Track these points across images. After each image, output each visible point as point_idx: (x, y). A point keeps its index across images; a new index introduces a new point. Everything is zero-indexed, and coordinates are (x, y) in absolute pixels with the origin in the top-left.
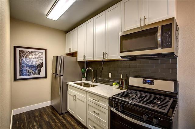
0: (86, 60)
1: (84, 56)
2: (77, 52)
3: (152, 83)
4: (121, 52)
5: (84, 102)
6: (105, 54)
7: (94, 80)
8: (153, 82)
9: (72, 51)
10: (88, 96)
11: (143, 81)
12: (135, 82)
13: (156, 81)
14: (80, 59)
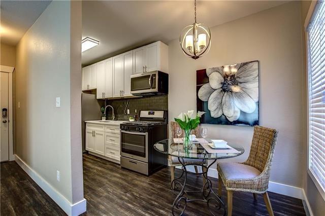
0: (106, 97)
1: (103, 94)
2: (96, 89)
3: (153, 114)
4: (132, 90)
5: (102, 135)
6: (122, 92)
7: (114, 117)
8: (154, 112)
9: (91, 88)
10: (106, 128)
11: (149, 112)
12: (144, 114)
13: (156, 112)
14: (99, 96)
